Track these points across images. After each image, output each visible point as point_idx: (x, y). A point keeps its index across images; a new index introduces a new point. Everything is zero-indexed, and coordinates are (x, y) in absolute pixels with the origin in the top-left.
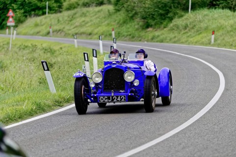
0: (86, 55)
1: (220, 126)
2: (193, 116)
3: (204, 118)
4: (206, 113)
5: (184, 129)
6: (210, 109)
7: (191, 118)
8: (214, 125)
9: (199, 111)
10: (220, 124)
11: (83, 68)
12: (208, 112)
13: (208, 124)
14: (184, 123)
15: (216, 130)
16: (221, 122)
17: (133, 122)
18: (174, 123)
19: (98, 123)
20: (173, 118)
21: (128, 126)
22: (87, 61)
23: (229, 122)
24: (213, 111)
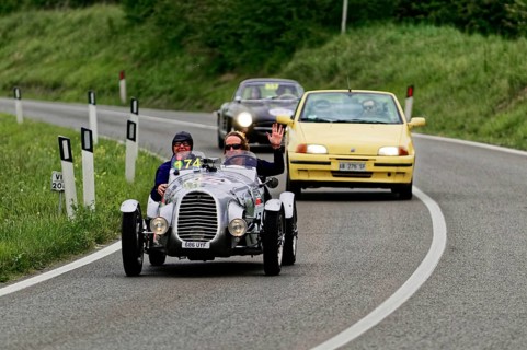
0: (65, 143)
1: (441, 340)
2: (366, 314)
3: (396, 320)
4: (401, 308)
6: (411, 298)
7: (361, 318)
8: (425, 337)
9: (380, 304)
10: (439, 335)
11: (54, 179)
12: (407, 305)
14: (342, 330)
16: (442, 331)
17: (206, 325)
18: (317, 330)
19: (112, 326)
20: (312, 318)
21: (193, 335)
22: (67, 160)
23: (463, 332)
24: (419, 302)
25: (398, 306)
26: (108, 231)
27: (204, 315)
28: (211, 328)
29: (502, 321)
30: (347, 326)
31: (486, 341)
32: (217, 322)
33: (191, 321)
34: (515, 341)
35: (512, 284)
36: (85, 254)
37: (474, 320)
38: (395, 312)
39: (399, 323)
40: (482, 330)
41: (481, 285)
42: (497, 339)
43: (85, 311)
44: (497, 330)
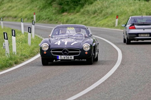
0: (5, 34)
1: (110, 94)
2: (90, 86)
3: (99, 87)
4: (101, 84)
5: (80, 97)
6: (106, 80)
7: (88, 87)
8: (106, 93)
10: (111, 92)
11: (4, 45)
12: (103, 83)
13: (101, 93)
14: (81, 91)
15: (106, 98)
16: (112, 91)
17: (39, 90)
18: (73, 91)
19: (10, 91)
20: (73, 87)
21: (34, 94)
22: (6, 39)
23: (119, 91)
24: (108, 82)
27: (40, 87)
28: (40, 91)
29: (132, 88)
30: (83, 90)
31: (125, 94)
32: (43, 89)
33: (35, 89)
34: (134, 94)
35: (138, 75)
36: (10, 68)
37: (123, 87)
38: (100, 85)
39: (100, 89)
40: (125, 90)
41: (128, 76)
42: (129, 94)
43: (4, 86)
44: (129, 90)
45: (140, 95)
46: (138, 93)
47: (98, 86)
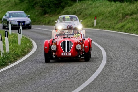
1: (106, 90)
2: (84, 82)
3: (93, 84)
4: (94, 80)
6: (97, 77)
7: (83, 83)
8: (101, 89)
9: (88, 79)
10: (105, 88)
12: (96, 79)
13: (96, 89)
14: (78, 87)
16: (106, 87)
18: (70, 88)
19: (12, 88)
20: (69, 84)
21: (35, 90)
23: (112, 87)
24: (99, 78)
25: (93, 79)
26: (12, 59)
27: (38, 84)
28: (40, 88)
29: (123, 83)
30: (79, 86)
31: (119, 90)
32: (42, 86)
33: (34, 86)
34: (127, 90)
35: (125, 72)
36: (6, 66)
37: (115, 83)
38: (93, 81)
39: (94, 85)
40: (118, 86)
41: (117, 72)
42: (122, 89)
43: (4, 84)
44: (122, 86)
45: (133, 90)
46: (130, 88)
47: (92, 82)
